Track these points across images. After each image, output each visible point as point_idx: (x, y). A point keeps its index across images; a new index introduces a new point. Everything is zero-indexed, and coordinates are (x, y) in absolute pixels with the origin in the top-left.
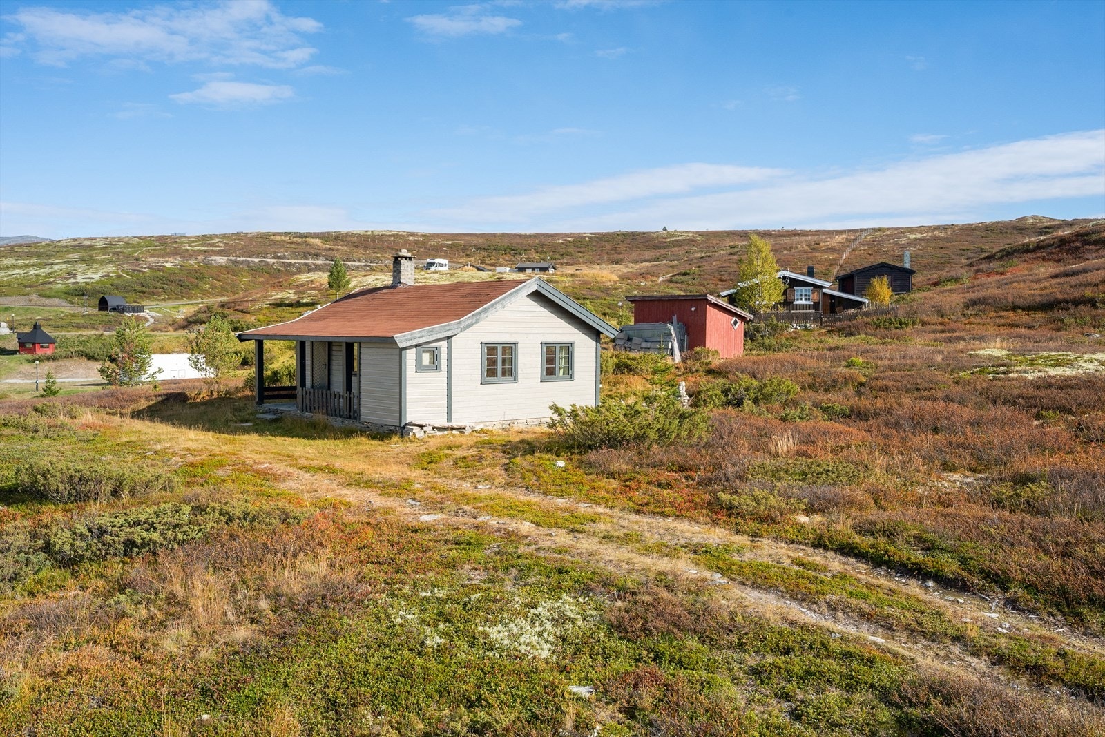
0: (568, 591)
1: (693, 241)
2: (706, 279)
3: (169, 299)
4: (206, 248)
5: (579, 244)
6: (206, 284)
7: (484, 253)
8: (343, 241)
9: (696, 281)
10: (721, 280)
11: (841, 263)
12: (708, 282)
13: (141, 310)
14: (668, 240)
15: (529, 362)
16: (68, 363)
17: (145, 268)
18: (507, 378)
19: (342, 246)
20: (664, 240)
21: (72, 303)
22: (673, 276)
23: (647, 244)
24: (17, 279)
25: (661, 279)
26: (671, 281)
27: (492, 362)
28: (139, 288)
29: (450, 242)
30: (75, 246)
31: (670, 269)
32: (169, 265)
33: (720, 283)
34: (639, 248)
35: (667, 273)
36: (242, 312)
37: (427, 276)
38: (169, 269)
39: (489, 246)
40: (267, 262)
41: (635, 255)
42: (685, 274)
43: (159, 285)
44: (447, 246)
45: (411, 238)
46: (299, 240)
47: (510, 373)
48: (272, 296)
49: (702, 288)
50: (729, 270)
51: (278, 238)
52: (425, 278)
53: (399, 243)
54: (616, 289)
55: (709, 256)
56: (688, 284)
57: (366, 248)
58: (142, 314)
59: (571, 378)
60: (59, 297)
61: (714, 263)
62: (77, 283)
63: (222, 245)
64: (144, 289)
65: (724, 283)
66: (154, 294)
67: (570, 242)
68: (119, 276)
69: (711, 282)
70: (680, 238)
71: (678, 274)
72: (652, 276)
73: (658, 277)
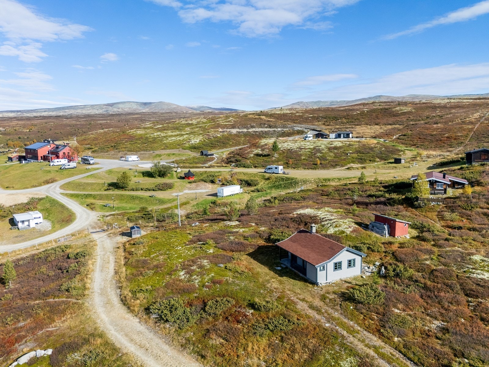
0: (352, 356)
1: (411, 112)
2: (413, 138)
3: (220, 148)
4: (228, 123)
5: (362, 114)
6: (230, 142)
7: (325, 120)
8: (273, 116)
9: (409, 139)
10: (420, 138)
11: (474, 130)
12: (414, 139)
13: (213, 155)
14: (400, 112)
15: (345, 265)
16: (199, 183)
17: (212, 137)
18: (339, 269)
19: (273, 118)
20: (398, 112)
21: (192, 151)
22: (399, 136)
23: (390, 114)
24: (174, 142)
25: (395, 137)
26: (398, 139)
27: (336, 266)
28: (211, 145)
29: (312, 116)
30: (187, 124)
31: (399, 132)
32: (219, 135)
33: (419, 140)
34: (387, 116)
35: (397, 134)
36: (245, 158)
37: (305, 143)
38: (219, 137)
39: (327, 116)
40: (249, 131)
41: (385, 121)
42: (405, 135)
43: (217, 143)
44: (311, 117)
45: (297, 114)
46: (257, 117)
47: (340, 268)
48: (254, 151)
49: (411, 142)
50: (424, 133)
51: (251, 116)
52: (305, 145)
53: (293, 117)
54: (376, 148)
55: (416, 124)
56: (406, 140)
57: (281, 120)
58: (213, 156)
59: (355, 266)
60: (188, 149)
61: (418, 129)
62: (192, 144)
63: (233, 121)
64: (212, 145)
65: (421, 140)
66: (215, 147)
67: (358, 113)
68: (204, 141)
69: (415, 139)
70: (405, 111)
71: (402, 135)
72: (391, 135)
73: (393, 136)
